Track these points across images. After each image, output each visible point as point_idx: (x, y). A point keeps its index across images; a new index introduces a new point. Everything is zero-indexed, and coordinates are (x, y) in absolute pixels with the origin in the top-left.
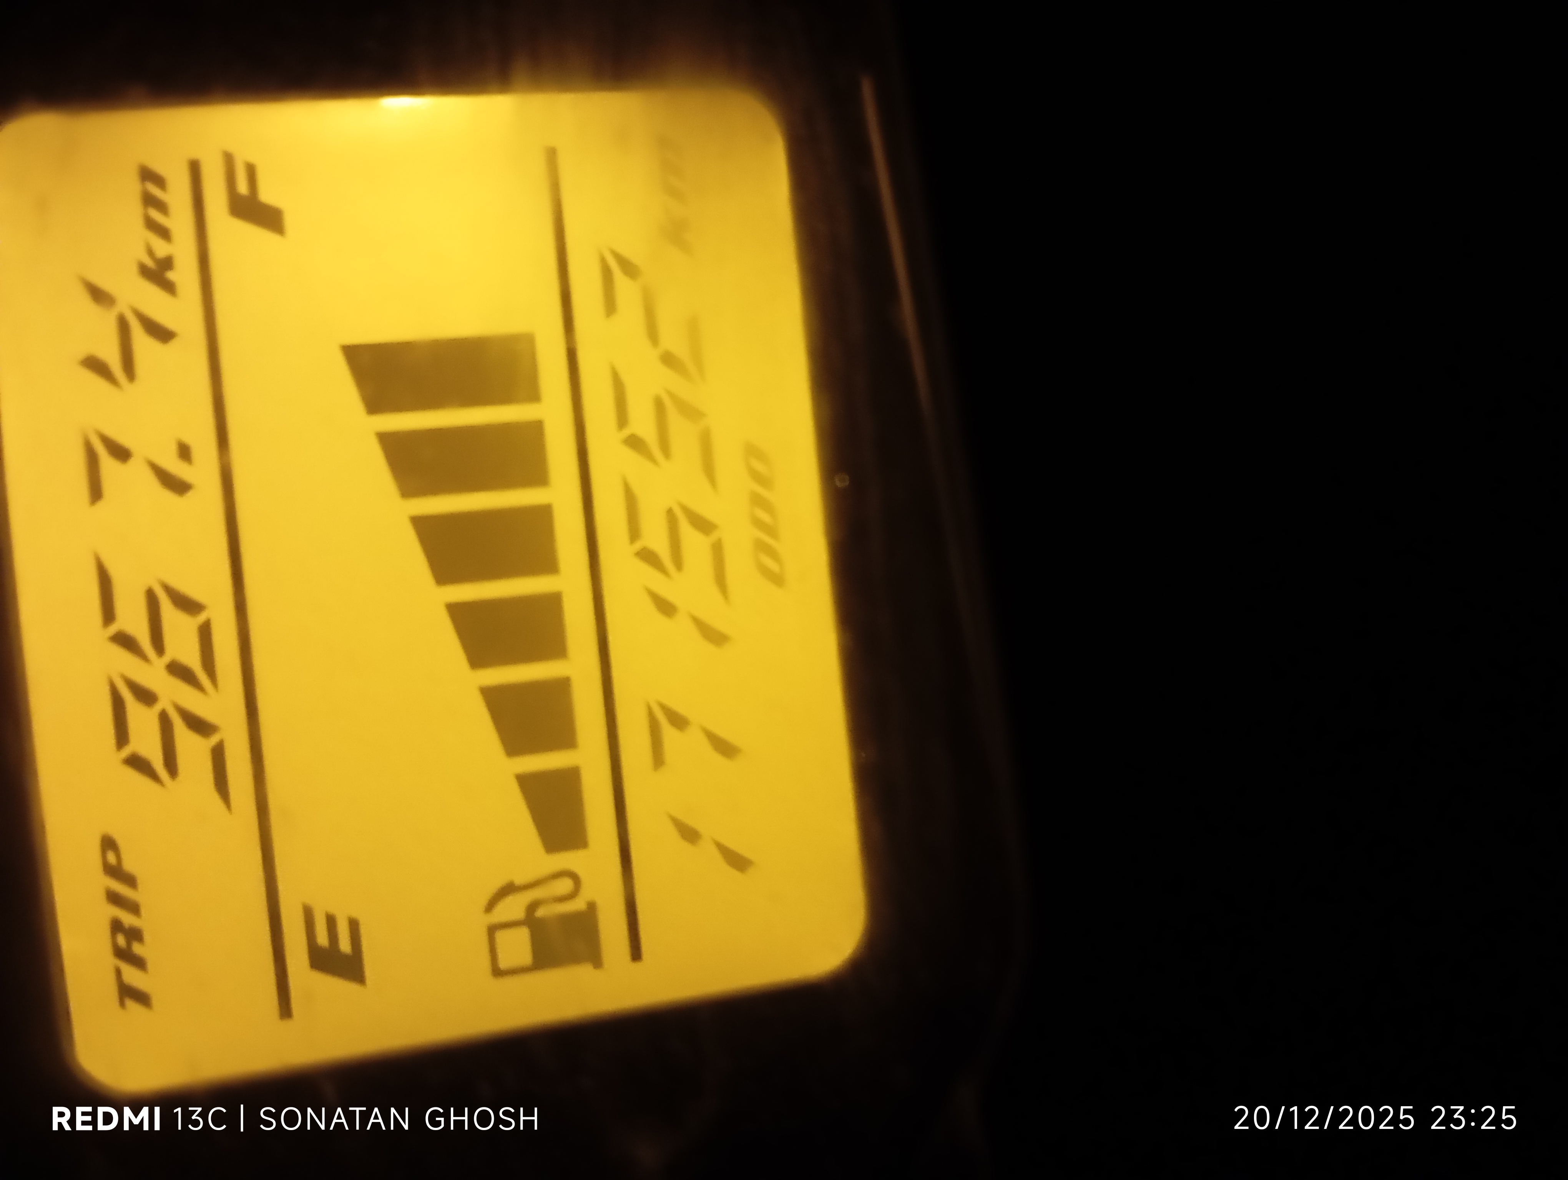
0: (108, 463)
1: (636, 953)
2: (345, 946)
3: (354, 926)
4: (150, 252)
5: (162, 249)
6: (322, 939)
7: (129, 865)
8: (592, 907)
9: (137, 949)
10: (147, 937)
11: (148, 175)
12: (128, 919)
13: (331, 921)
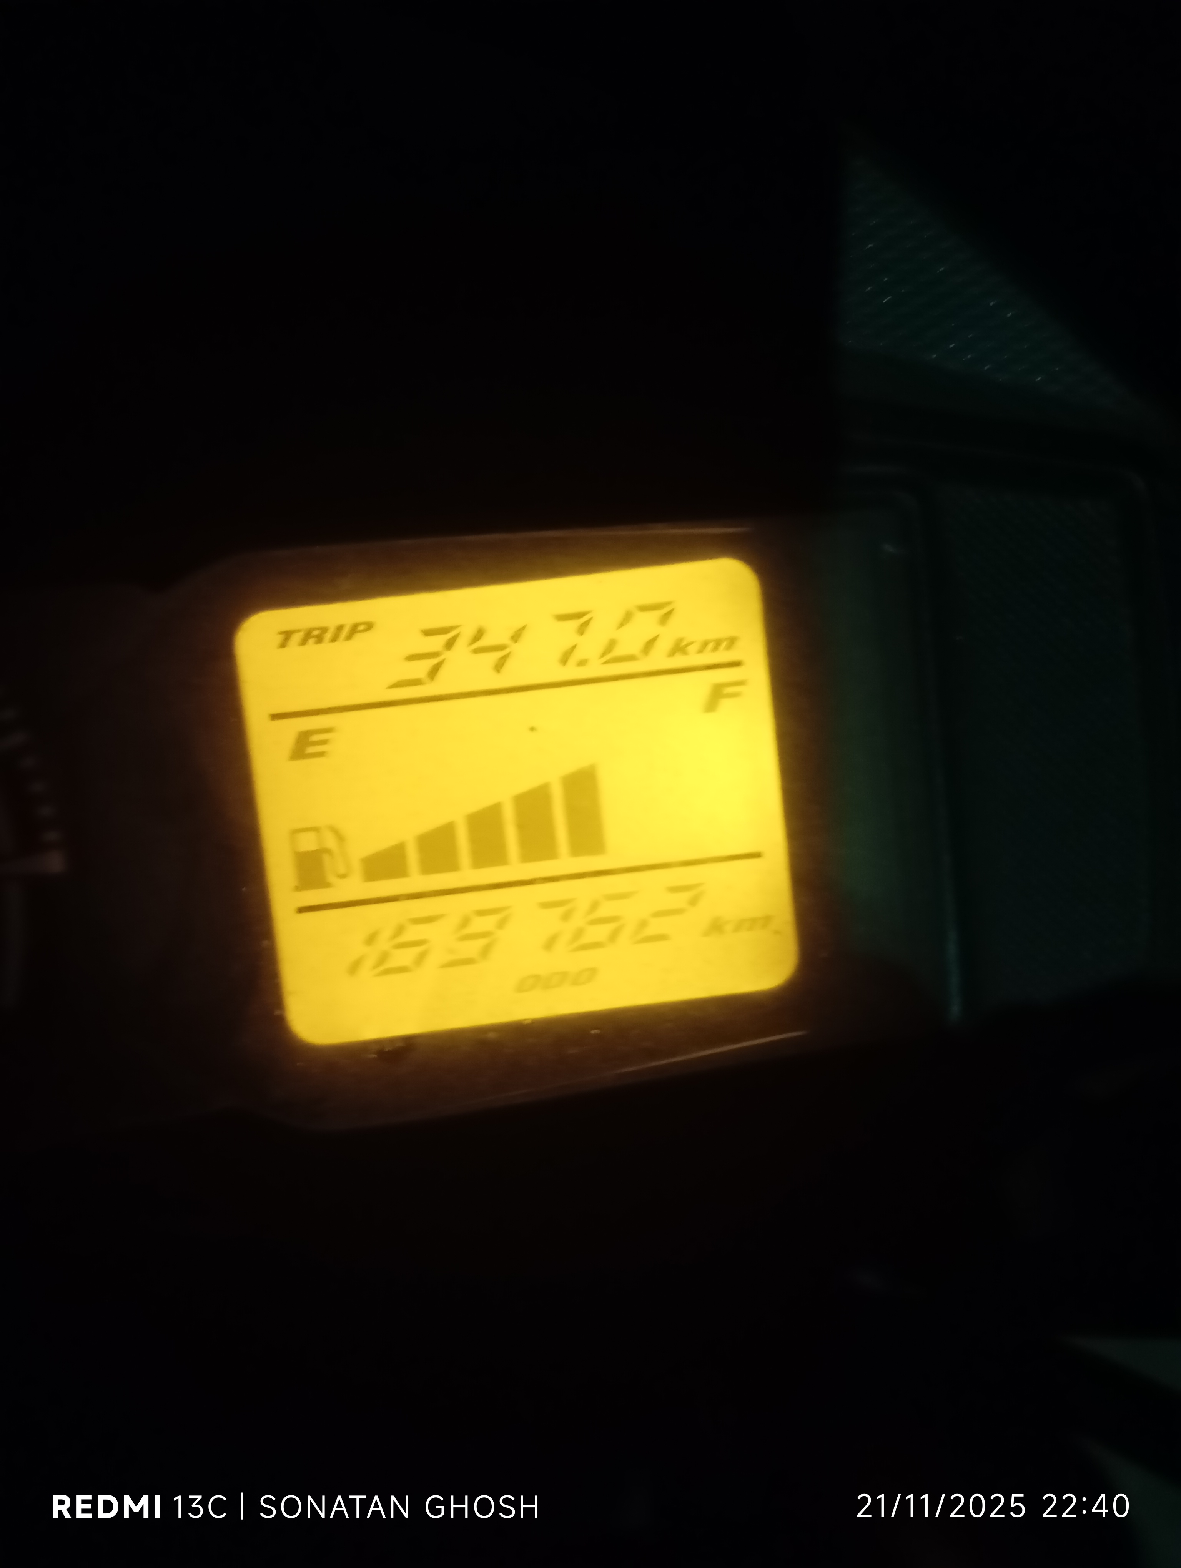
0: (575, 624)
1: (302, 910)
2: (311, 750)
3: (321, 754)
4: (691, 643)
5: (692, 649)
6: (315, 738)
7: (358, 637)
8: (327, 885)
9: (311, 641)
10: (319, 646)
11: (732, 641)
12: (328, 636)
13: (324, 742)
